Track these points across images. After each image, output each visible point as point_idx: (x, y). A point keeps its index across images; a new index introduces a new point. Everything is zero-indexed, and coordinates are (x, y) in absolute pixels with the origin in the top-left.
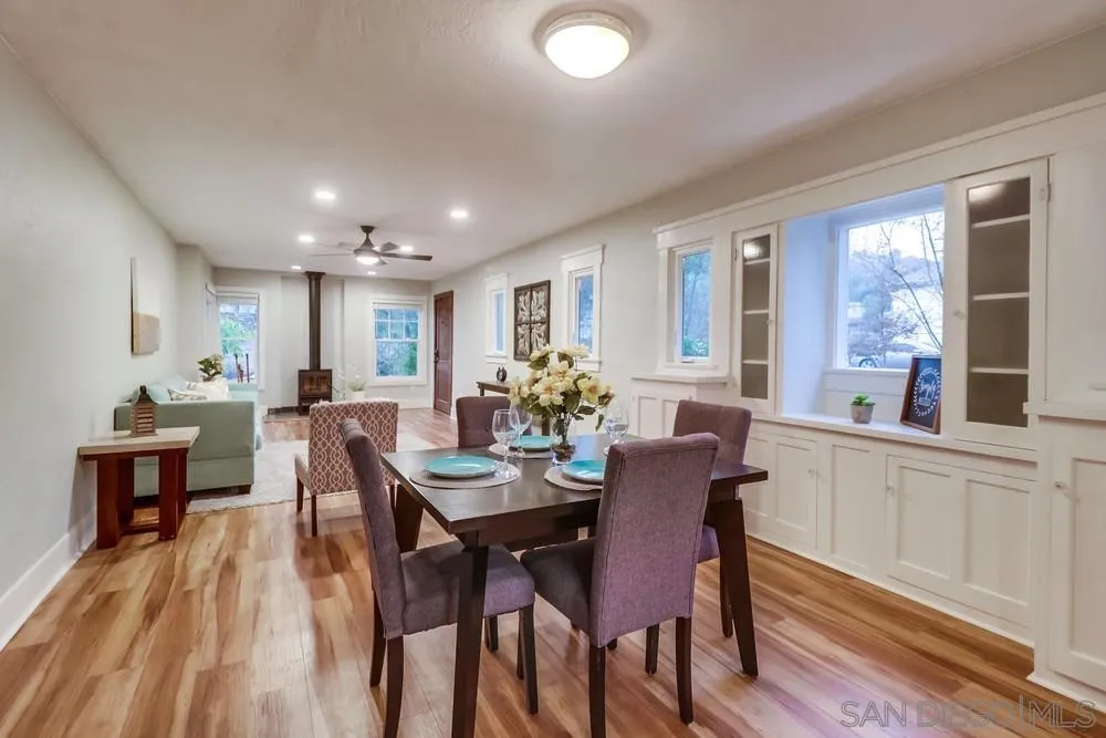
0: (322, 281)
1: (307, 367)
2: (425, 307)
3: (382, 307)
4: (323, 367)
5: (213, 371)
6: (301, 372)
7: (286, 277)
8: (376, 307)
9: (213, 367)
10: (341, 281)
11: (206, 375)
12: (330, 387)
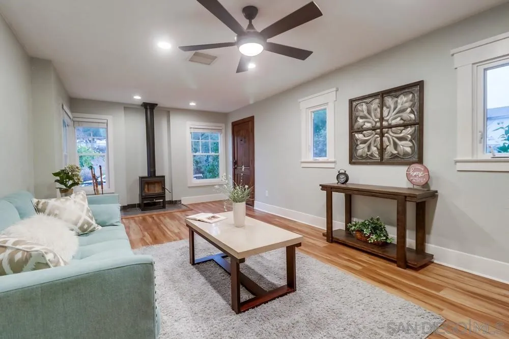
0: (155, 111)
1: (146, 174)
2: (223, 131)
3: (196, 131)
4: (157, 174)
5: (71, 182)
6: (142, 178)
7: (128, 108)
8: (193, 131)
9: (70, 178)
10: (168, 112)
11: (63, 187)
12: (164, 189)
